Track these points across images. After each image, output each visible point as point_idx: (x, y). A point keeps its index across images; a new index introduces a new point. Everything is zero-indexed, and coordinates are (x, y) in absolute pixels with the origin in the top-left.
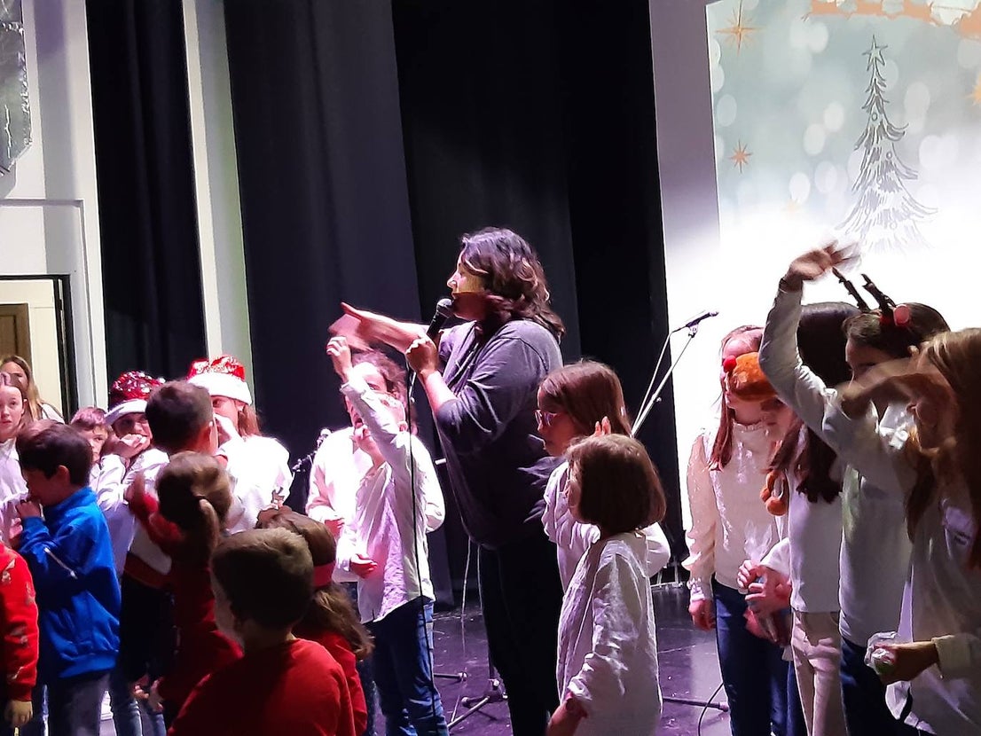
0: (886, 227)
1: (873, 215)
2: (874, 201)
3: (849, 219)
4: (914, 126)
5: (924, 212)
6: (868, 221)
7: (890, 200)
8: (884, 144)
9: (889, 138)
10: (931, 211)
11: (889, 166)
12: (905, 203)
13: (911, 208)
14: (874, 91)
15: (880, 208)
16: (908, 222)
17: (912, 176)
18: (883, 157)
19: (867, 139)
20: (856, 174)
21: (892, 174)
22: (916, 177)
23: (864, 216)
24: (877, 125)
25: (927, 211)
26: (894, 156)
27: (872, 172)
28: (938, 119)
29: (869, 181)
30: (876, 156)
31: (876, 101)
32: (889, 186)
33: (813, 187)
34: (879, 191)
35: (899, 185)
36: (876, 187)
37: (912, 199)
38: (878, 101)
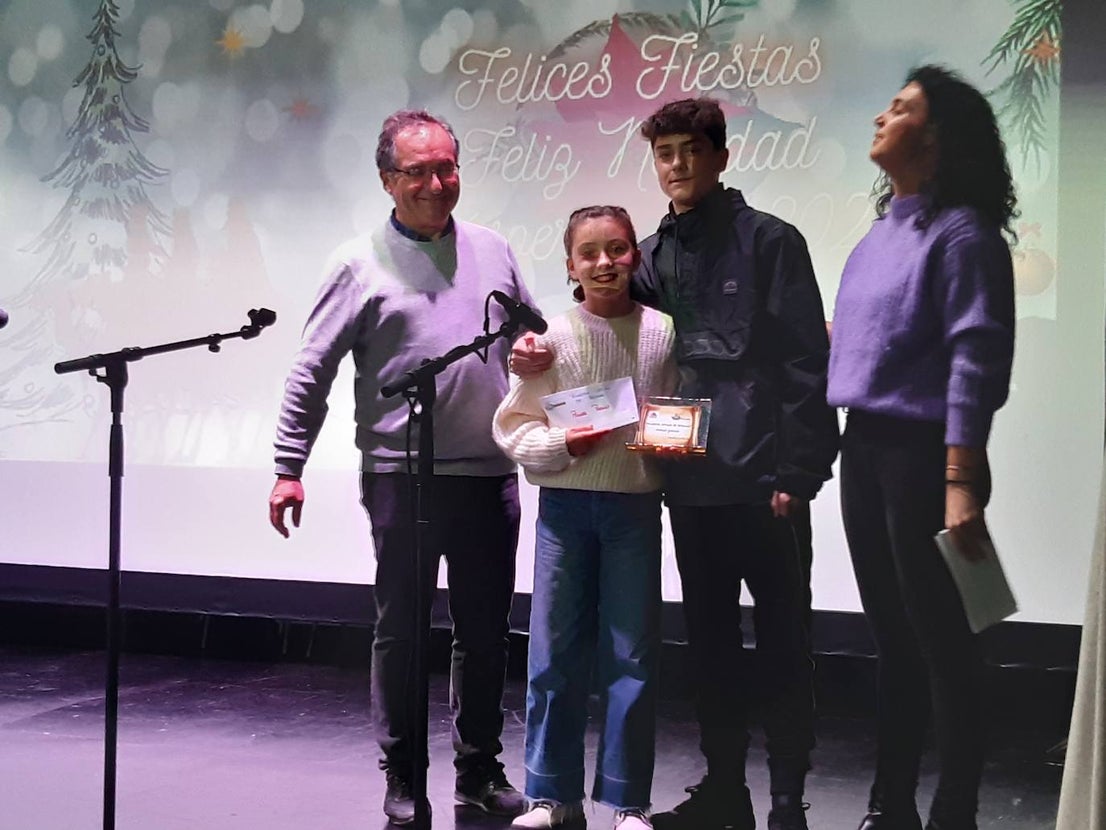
0: (105, 185)
1: (91, 169)
2: (92, 152)
3: (59, 171)
4: (150, 68)
5: (153, 172)
6: (82, 176)
7: (112, 153)
8: (111, 85)
9: (119, 80)
10: (161, 172)
11: (113, 112)
12: (132, 160)
13: (138, 167)
14: (103, 20)
15: (100, 161)
16: (133, 182)
17: (142, 126)
18: (107, 101)
19: (89, 76)
20: (72, 118)
21: (117, 123)
22: (146, 129)
23: (79, 168)
24: (103, 60)
25: (157, 171)
26: (122, 101)
27: (93, 117)
28: (177, 63)
29: (88, 127)
30: (99, 97)
31: (105, 31)
32: (112, 136)
33: (16, 122)
34: (100, 141)
35: (126, 136)
36: (96, 136)
37: (139, 153)
38: (108, 31)
